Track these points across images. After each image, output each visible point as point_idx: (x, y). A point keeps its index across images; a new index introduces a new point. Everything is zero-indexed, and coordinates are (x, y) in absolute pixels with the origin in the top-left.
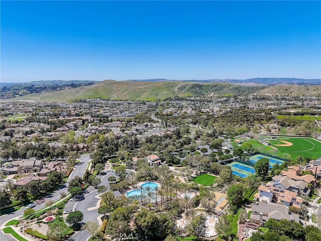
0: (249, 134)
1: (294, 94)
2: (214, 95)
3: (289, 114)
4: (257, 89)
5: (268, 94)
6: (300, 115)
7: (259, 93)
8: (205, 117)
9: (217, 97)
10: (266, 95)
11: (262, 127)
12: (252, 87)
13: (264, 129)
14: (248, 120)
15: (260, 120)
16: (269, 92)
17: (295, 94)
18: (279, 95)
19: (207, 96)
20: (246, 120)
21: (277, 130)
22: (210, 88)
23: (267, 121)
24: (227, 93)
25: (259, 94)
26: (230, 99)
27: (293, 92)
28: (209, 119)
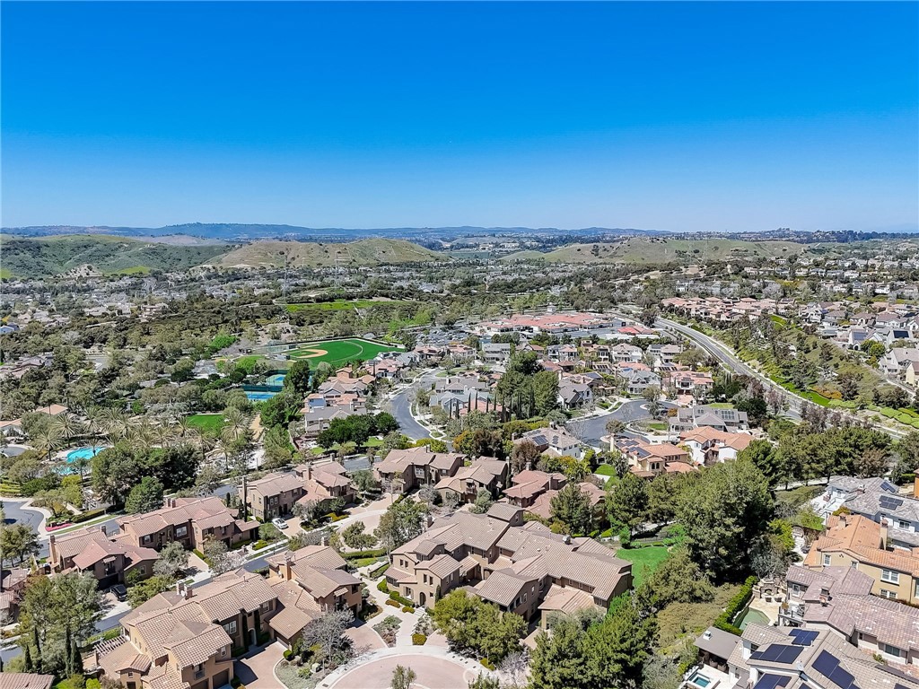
0: (241, 347)
1: (301, 263)
2: (91, 273)
3: (308, 300)
4: (211, 252)
5: (242, 266)
6: (327, 301)
7: (219, 261)
8: (114, 326)
9: (100, 278)
10: (238, 266)
11: (260, 333)
12: (196, 248)
13: (265, 336)
14: (226, 321)
15: (253, 318)
16: (242, 261)
17: (301, 261)
18: (267, 266)
19: (65, 276)
20: (221, 321)
21: (291, 334)
22: (68, 251)
23: (268, 319)
24: (129, 266)
25: (220, 265)
26: (143, 282)
27: (297, 259)
28: (126, 329)
